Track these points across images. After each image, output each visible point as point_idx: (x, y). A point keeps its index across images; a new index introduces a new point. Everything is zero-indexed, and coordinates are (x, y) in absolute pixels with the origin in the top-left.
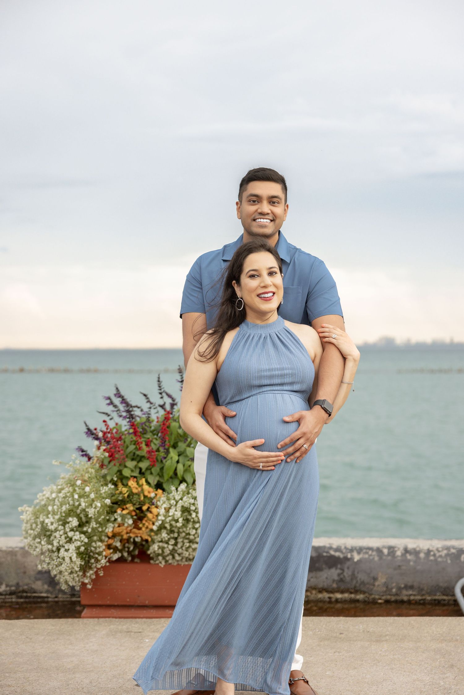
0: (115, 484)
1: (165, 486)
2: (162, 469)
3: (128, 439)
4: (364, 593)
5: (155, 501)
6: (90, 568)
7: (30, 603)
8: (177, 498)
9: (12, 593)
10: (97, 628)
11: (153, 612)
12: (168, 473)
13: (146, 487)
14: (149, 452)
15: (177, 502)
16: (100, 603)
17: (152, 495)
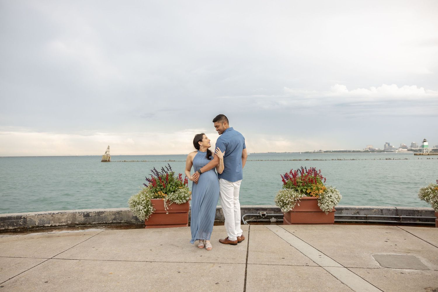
0: (154, 193)
1: (167, 193)
2: (166, 189)
3: (157, 181)
4: (219, 220)
5: (165, 197)
6: (148, 215)
7: (130, 225)
8: (171, 196)
9: (125, 223)
10: (149, 231)
11: (165, 226)
12: (168, 190)
13: (163, 193)
14: (163, 184)
15: (171, 197)
16: (150, 224)
17: (164, 195)
